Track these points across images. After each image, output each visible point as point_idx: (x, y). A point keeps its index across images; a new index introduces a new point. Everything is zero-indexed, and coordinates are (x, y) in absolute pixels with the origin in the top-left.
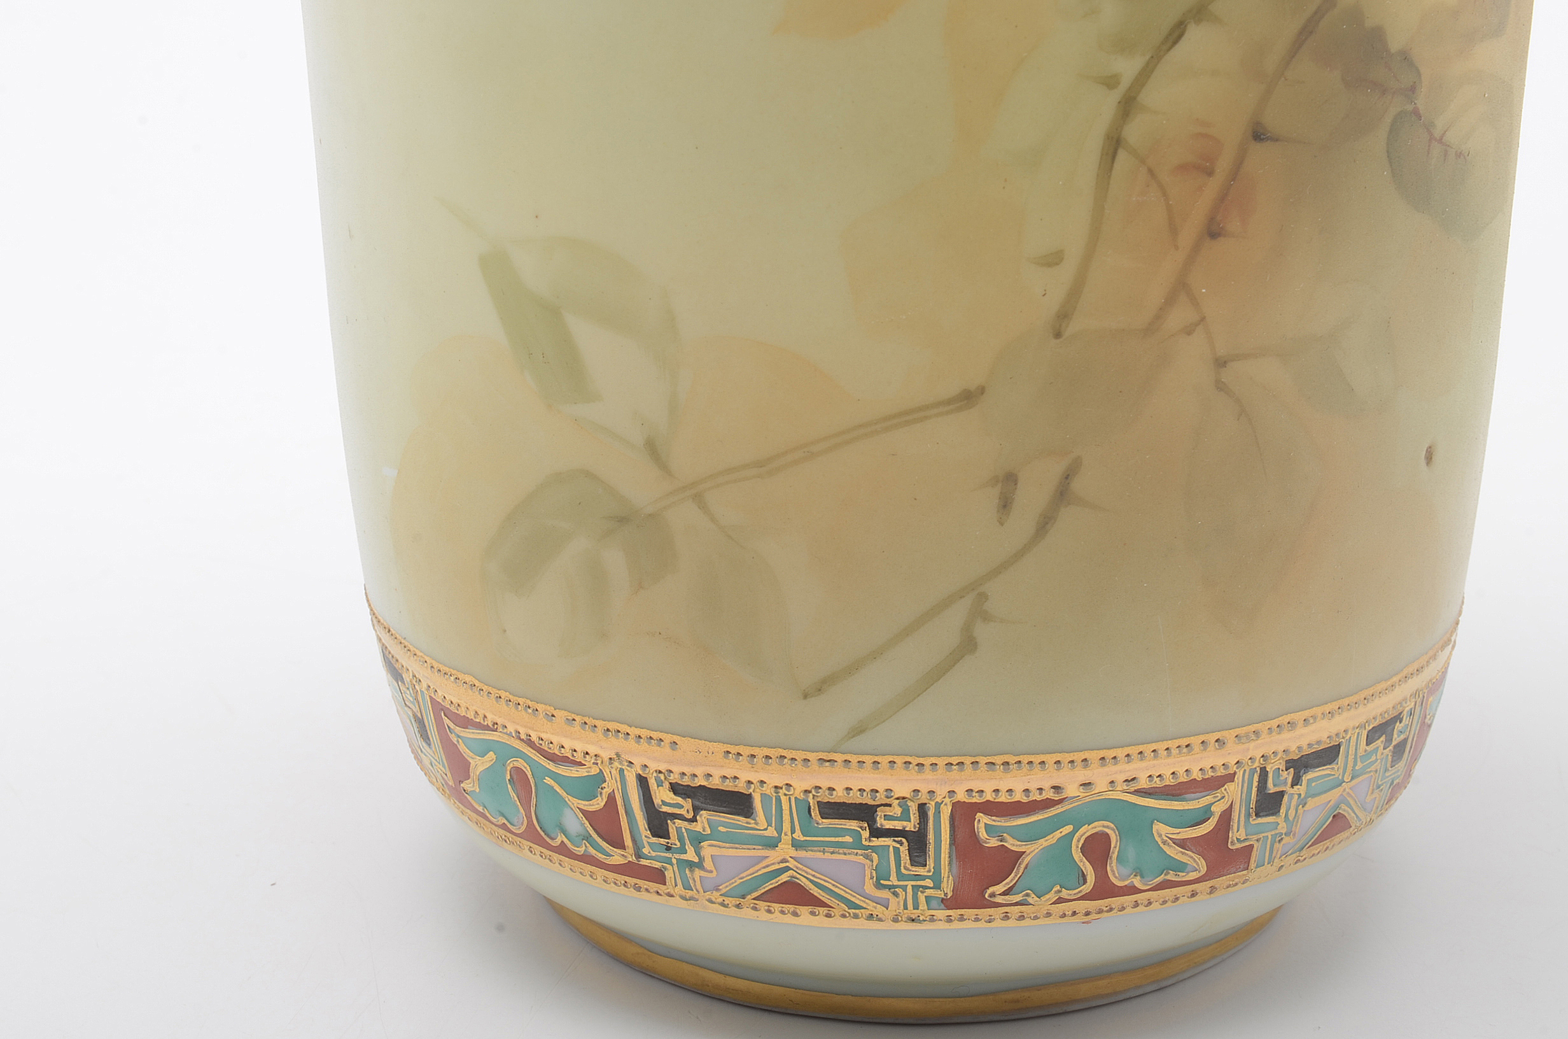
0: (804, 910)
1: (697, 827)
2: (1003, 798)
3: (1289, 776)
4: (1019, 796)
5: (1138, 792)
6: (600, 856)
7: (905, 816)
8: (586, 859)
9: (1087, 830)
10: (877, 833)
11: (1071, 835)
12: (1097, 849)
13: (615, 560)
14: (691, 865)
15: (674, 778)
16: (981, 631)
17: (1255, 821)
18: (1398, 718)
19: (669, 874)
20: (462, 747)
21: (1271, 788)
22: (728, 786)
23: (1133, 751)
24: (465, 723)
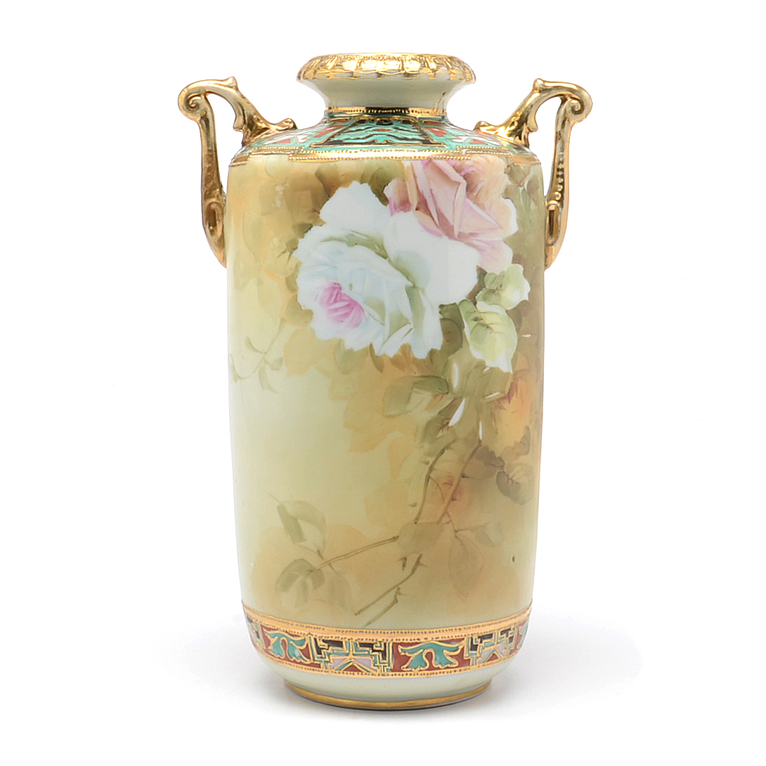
0: (356, 673)
1: (329, 651)
2: (405, 641)
3: (479, 640)
4: (409, 641)
5: (439, 641)
6: (304, 662)
7: (381, 646)
8: (301, 663)
9: (426, 651)
10: (374, 651)
11: (422, 652)
12: (429, 656)
13: (309, 581)
14: (327, 662)
15: (323, 638)
16: (398, 597)
17: (470, 652)
18: (510, 629)
19: (321, 665)
20: (269, 637)
21: (474, 643)
22: (337, 639)
23: (438, 630)
24: (270, 629)
